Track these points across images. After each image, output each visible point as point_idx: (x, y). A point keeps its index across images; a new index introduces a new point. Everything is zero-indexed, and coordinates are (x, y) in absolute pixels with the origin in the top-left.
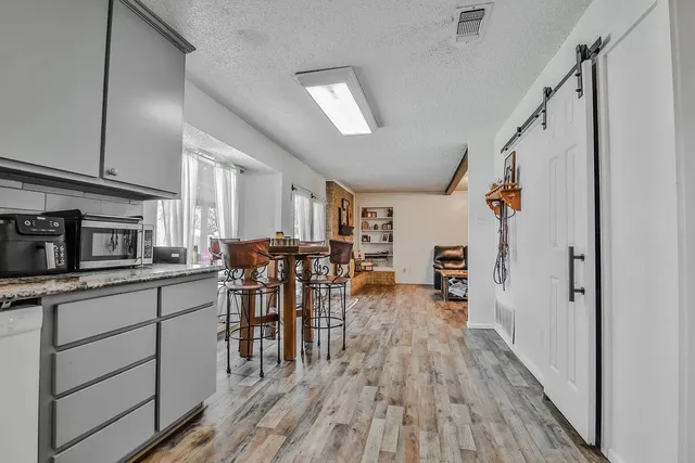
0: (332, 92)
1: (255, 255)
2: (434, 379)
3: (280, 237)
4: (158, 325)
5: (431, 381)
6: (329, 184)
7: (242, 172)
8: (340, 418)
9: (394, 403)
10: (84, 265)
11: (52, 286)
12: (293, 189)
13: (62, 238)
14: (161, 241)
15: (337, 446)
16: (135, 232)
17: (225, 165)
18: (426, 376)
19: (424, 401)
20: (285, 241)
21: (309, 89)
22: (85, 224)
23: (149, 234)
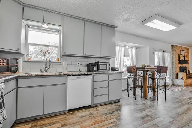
0: (153, 23)
1: (132, 70)
3: (144, 65)
4: (109, 81)
6: (172, 46)
7: (137, 48)
8: (149, 114)
10: (99, 70)
11: (95, 73)
12: (154, 50)
13: (96, 66)
14: (111, 66)
15: (143, 118)
16: (107, 65)
17: (131, 47)
20: (144, 66)
21: (145, 25)
22: (99, 64)
23: (109, 65)
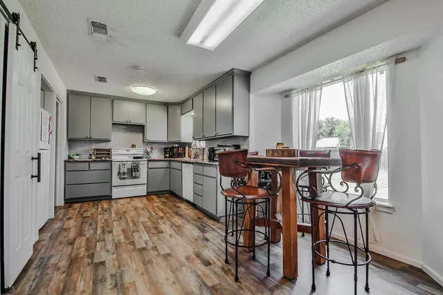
2: (118, 279)
5: (121, 276)
9: (144, 249)
18: (127, 279)
19: (125, 255)
